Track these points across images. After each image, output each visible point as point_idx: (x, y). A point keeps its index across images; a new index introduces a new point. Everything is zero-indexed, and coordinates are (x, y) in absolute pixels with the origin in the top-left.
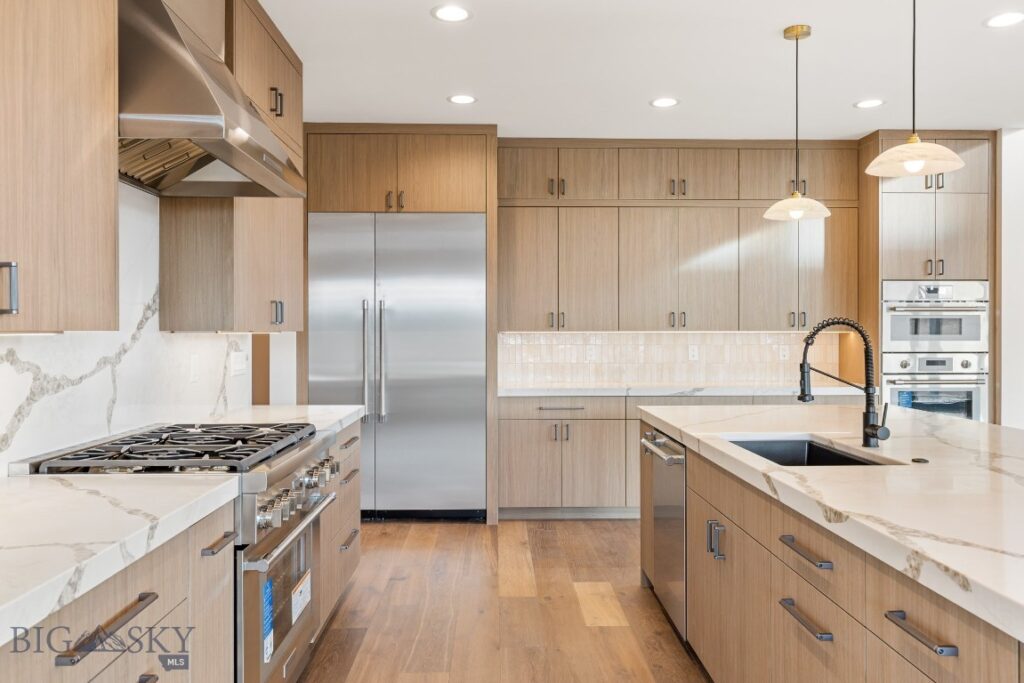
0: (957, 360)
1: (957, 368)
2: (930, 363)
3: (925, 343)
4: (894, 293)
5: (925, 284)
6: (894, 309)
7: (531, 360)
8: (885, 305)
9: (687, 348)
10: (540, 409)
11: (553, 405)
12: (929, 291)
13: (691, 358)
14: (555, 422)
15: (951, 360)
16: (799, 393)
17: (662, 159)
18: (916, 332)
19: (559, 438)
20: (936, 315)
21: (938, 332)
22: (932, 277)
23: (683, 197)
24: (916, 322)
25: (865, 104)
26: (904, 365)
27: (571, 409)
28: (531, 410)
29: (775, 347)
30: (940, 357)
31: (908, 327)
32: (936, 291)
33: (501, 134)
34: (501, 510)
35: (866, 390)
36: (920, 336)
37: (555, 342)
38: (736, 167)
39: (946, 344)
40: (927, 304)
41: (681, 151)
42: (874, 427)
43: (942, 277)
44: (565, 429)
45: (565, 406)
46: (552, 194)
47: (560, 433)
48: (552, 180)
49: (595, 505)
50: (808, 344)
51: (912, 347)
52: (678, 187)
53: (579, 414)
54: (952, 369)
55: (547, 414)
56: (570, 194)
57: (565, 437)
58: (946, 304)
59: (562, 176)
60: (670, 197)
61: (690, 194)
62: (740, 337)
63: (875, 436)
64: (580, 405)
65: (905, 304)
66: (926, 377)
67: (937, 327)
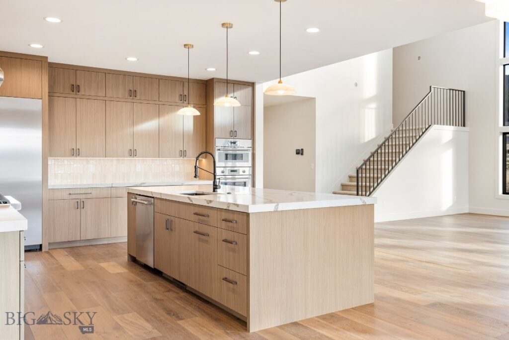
0: (241, 170)
1: (241, 173)
2: (232, 171)
3: (230, 163)
4: (219, 143)
5: (230, 140)
6: (219, 150)
7: (59, 172)
8: (216, 148)
9: (136, 166)
10: (70, 194)
11: (76, 192)
12: (231, 143)
13: (137, 171)
14: (77, 200)
15: (239, 170)
16: (194, 175)
17: (125, 80)
18: (227, 158)
19: (79, 207)
20: (234, 152)
21: (235, 159)
22: (233, 137)
23: (135, 98)
24: (227, 155)
25: (209, 69)
26: (223, 172)
27: (85, 194)
28: (65, 195)
29: (173, 165)
30: (236, 169)
31: (224, 157)
32: (234, 143)
33: (49, 60)
34: (49, 244)
35: (214, 174)
36: (228, 160)
37: (72, 163)
38: (158, 87)
39: (238, 163)
40: (231, 148)
41: (134, 77)
42: (216, 185)
43: (236, 138)
44: (82, 203)
45: (82, 192)
46: (73, 91)
47: (80, 205)
48: (73, 85)
49: (96, 238)
50: (197, 159)
51: (225, 165)
52: (133, 93)
53: (89, 196)
54: (239, 173)
55: (74, 197)
56: (82, 92)
57: (82, 207)
58: (238, 148)
59: (78, 83)
60: (129, 97)
61: (138, 97)
62: (158, 161)
63: (216, 188)
64: (90, 192)
65: (222, 148)
66: (231, 177)
67: (235, 157)
